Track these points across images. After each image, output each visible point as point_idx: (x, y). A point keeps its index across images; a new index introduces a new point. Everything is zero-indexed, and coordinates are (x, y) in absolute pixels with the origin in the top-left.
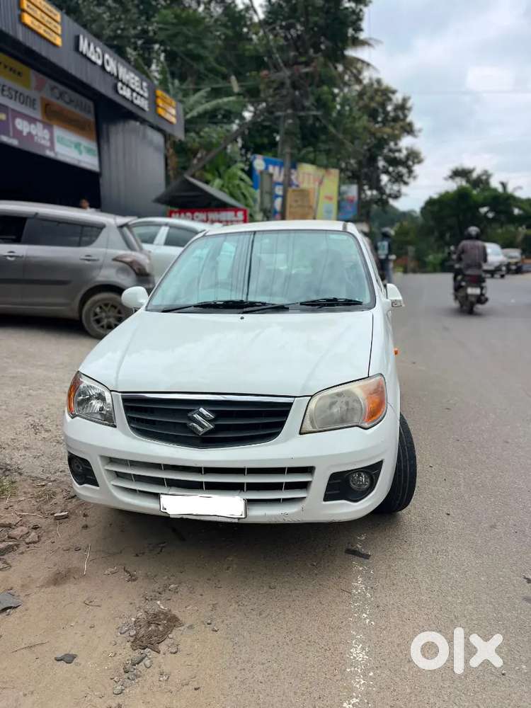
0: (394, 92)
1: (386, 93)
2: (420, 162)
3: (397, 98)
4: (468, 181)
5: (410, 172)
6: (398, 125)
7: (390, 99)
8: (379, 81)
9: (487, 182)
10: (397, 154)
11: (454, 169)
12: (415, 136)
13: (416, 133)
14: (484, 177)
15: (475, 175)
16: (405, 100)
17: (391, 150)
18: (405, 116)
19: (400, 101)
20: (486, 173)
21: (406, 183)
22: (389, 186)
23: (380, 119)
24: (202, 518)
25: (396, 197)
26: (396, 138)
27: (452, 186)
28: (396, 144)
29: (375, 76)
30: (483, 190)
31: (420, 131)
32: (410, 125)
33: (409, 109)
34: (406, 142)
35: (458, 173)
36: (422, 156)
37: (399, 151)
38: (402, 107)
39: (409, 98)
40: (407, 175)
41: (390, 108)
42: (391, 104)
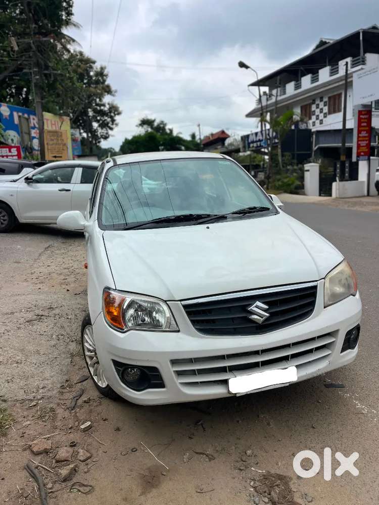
0: (94, 62)
1: (89, 62)
2: (119, 114)
3: (97, 66)
4: (152, 128)
5: (113, 121)
6: (100, 86)
7: (91, 67)
8: (81, 54)
9: (164, 129)
10: (102, 108)
11: (142, 119)
12: (113, 95)
13: (113, 93)
14: (162, 126)
15: (156, 124)
16: (102, 68)
17: (97, 105)
18: (104, 81)
19: (99, 70)
20: (162, 122)
21: (111, 129)
22: (100, 130)
23: (85, 81)
24: (263, 390)
25: (106, 138)
26: (101, 96)
27: (141, 131)
28: (100, 100)
29: (78, 49)
30: (162, 134)
31: (116, 91)
32: (108, 86)
33: (107, 76)
34: (107, 99)
35: (145, 122)
36: (120, 109)
37: (104, 105)
38: (101, 74)
39: (105, 68)
40: (111, 123)
41: (92, 74)
42: (92, 71)
